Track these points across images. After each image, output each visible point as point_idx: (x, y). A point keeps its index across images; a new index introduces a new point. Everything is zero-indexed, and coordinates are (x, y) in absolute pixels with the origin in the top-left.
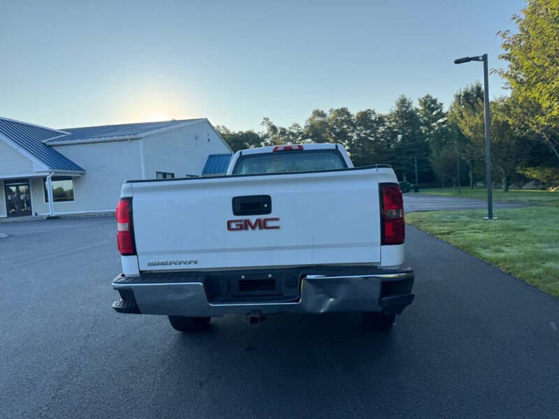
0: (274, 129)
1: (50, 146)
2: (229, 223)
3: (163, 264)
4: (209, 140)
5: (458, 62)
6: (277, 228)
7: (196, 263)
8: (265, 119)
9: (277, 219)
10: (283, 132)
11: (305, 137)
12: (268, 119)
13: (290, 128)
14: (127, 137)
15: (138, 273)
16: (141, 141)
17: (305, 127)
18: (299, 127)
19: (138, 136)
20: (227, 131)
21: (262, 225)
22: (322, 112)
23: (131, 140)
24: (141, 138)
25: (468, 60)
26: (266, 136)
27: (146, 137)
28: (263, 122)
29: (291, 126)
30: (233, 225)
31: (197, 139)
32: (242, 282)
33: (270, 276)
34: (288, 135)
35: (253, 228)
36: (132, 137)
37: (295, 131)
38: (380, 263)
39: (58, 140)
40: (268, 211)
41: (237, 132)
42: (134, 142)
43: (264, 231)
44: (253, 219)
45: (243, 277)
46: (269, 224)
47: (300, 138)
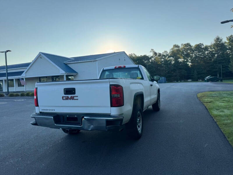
0: (155, 54)
1: (66, 64)
2: (63, 97)
4: (125, 60)
5: (222, 23)
6: (78, 99)
7: (54, 110)
8: (152, 49)
9: (77, 96)
10: (160, 55)
11: (169, 57)
12: (153, 50)
13: (163, 53)
14: (92, 60)
15: (39, 112)
16: (97, 62)
17: (170, 52)
18: (167, 52)
19: (96, 60)
20: (135, 56)
21: (72, 98)
22: (178, 45)
23: (94, 61)
25: (228, 21)
26: (152, 57)
27: (99, 60)
28: (151, 51)
29: (163, 52)
30: (64, 98)
31: (120, 60)
32: (67, 118)
33: (76, 116)
34: (162, 56)
35: (70, 99)
36: (94, 60)
37: (165, 54)
38: (111, 113)
39: (69, 62)
40: (74, 93)
41: (139, 56)
42: (95, 62)
43: (73, 100)
44: (70, 96)
45: (68, 116)
46: (75, 98)
47: (167, 57)
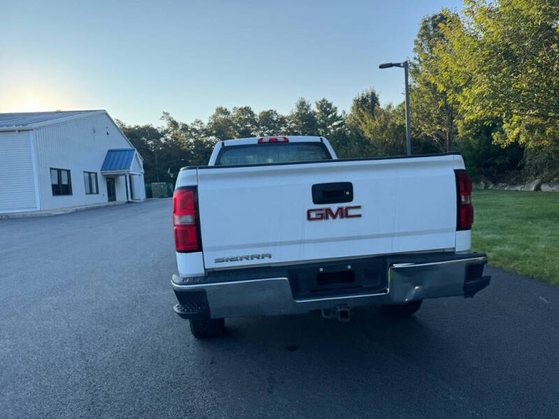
0: (175, 124)
2: (309, 212)
3: (232, 260)
4: (108, 134)
5: (382, 67)
6: (359, 216)
7: (270, 257)
8: (164, 113)
9: (359, 207)
10: (185, 128)
11: (208, 134)
12: (168, 114)
13: (192, 124)
14: (14, 127)
15: (203, 271)
16: (31, 132)
17: (209, 124)
18: (202, 123)
19: (28, 127)
20: (122, 125)
21: (343, 213)
22: (226, 109)
23: (19, 131)
24: (32, 130)
25: (391, 65)
26: (167, 131)
27: (37, 129)
28: (163, 117)
29: (193, 122)
30: (313, 215)
31: (94, 132)
32: (320, 276)
33: (349, 267)
34: (190, 132)
35: (334, 217)
36: (21, 127)
37: (198, 128)
38: (454, 248)
40: (350, 198)
41: (133, 126)
43: (345, 220)
44: (334, 207)
45: (321, 270)
46: (351, 212)
47: (203, 135)
